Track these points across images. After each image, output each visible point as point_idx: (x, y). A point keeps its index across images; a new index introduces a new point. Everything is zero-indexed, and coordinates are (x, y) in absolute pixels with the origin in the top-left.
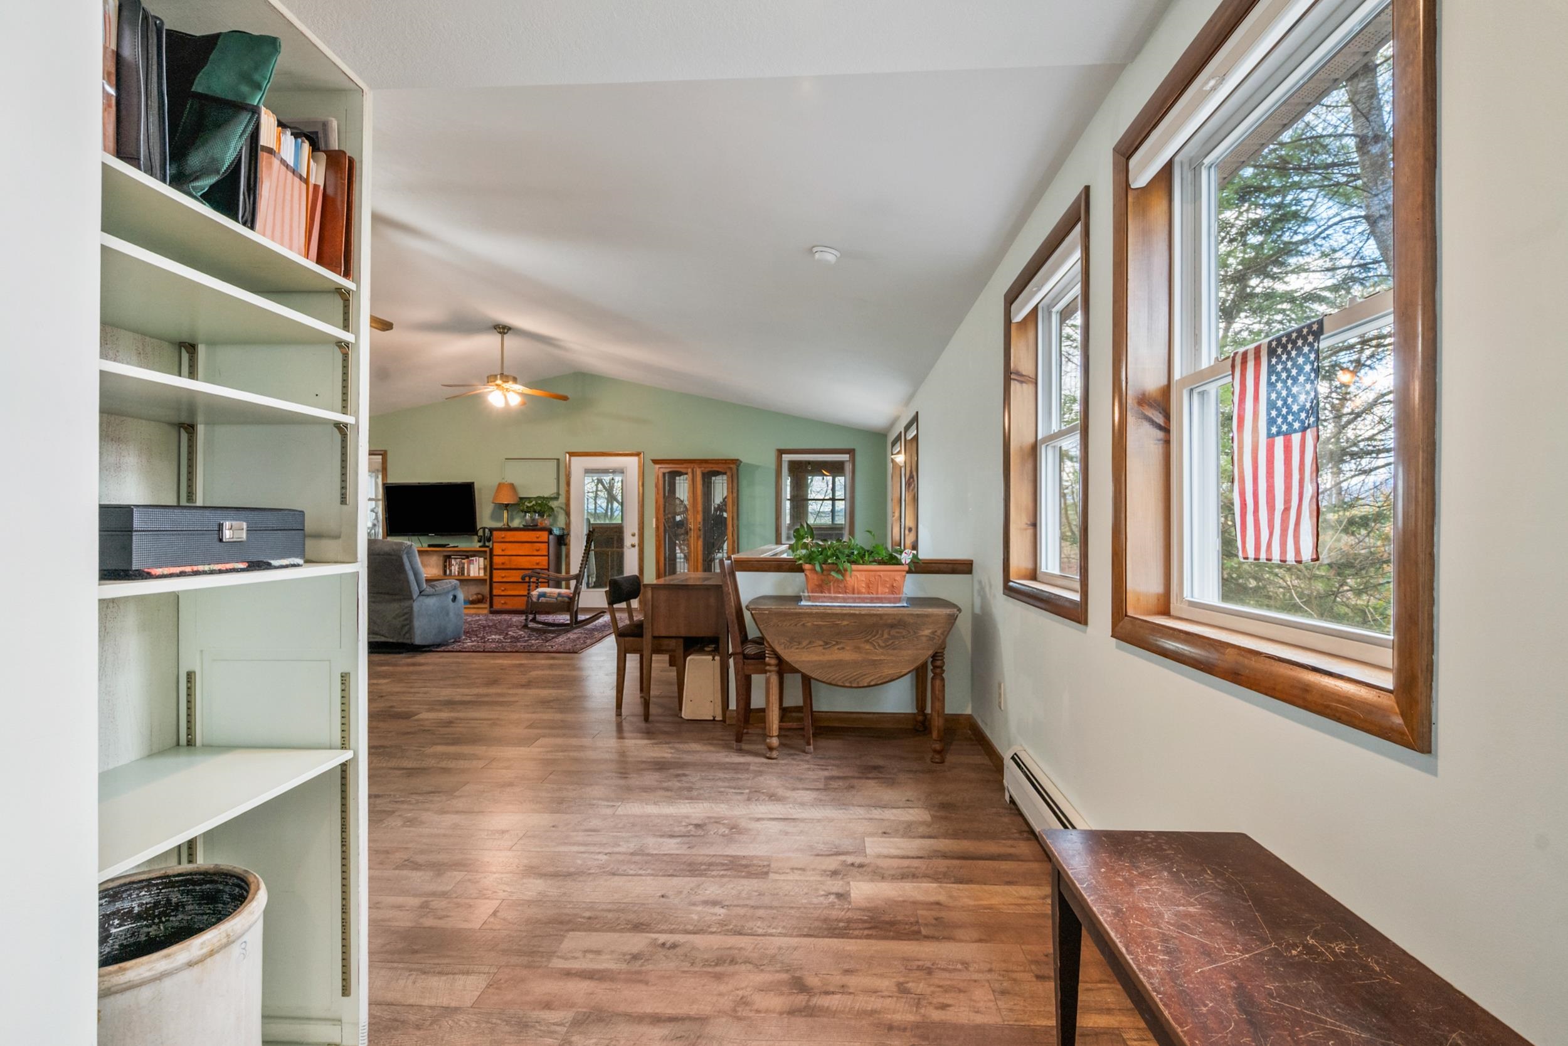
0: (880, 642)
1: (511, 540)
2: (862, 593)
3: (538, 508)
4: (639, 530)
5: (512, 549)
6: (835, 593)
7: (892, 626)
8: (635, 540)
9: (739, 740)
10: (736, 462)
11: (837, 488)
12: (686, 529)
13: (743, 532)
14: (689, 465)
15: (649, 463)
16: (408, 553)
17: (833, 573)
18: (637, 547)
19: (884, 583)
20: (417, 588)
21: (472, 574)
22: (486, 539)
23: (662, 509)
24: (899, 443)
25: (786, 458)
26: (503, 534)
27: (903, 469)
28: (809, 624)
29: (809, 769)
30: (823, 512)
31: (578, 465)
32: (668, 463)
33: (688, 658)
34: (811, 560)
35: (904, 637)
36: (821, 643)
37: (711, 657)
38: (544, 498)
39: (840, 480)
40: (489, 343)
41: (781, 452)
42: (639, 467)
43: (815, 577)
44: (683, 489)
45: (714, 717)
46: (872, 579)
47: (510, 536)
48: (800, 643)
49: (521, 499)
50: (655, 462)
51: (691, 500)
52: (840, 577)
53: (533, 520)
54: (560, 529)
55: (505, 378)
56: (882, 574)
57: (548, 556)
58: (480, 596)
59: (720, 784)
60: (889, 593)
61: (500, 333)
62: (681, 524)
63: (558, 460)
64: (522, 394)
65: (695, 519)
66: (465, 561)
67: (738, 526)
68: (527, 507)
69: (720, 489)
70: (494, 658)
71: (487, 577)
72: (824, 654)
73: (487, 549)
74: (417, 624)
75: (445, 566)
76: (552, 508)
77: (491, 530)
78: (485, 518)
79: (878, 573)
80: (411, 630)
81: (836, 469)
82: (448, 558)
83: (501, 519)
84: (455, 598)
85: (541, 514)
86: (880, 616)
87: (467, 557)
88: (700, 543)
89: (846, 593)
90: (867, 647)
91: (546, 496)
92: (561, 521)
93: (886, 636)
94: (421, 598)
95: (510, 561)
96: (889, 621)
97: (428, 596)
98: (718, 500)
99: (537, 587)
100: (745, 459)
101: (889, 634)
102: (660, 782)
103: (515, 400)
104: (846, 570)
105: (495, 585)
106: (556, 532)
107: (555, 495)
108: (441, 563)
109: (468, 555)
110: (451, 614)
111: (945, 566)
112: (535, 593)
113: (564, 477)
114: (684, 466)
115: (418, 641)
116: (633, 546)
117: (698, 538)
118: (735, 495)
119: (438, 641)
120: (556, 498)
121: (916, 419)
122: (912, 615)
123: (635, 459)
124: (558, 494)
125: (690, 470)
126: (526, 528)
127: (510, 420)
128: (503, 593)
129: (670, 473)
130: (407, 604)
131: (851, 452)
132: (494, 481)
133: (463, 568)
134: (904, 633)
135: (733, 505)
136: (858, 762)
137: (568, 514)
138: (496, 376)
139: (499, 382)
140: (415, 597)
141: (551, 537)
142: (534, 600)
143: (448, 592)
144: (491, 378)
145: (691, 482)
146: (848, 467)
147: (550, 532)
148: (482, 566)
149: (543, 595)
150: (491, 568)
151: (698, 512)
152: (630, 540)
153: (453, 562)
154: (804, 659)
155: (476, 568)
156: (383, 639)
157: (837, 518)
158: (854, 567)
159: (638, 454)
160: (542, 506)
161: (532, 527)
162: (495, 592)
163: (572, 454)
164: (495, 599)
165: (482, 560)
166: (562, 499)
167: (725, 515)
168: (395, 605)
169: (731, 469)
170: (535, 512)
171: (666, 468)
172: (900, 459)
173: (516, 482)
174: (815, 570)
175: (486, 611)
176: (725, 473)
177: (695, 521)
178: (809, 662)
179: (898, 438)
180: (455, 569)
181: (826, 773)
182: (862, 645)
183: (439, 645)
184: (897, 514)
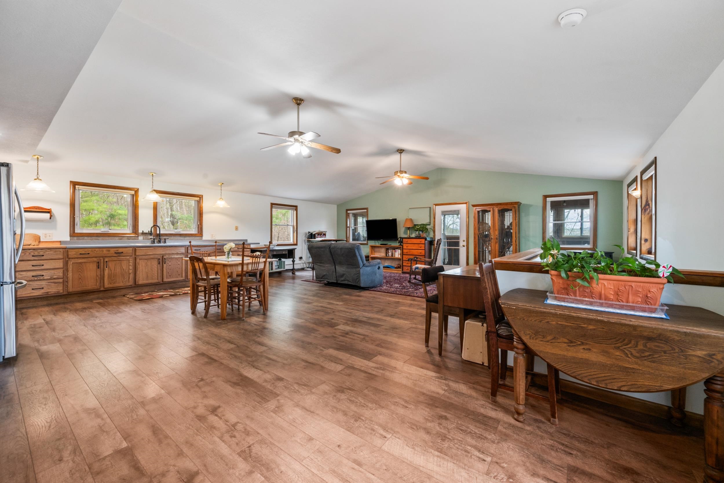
0: (634, 352)
1: (410, 242)
2: (609, 299)
3: (421, 229)
4: (467, 238)
5: (411, 247)
6: (580, 296)
7: (649, 339)
8: (465, 243)
9: (494, 394)
10: (518, 204)
11: (584, 216)
12: (490, 238)
13: (523, 241)
14: (491, 207)
15: (471, 206)
16: (357, 248)
17: (578, 281)
18: (465, 247)
19: (636, 293)
20: (362, 263)
21: (396, 256)
22: (401, 242)
23: (477, 229)
24: (635, 183)
25: (549, 200)
26: (407, 240)
27: (639, 201)
28: (554, 323)
29: (552, 447)
30: (576, 229)
31: (439, 210)
32: (480, 206)
33: (466, 322)
34: (556, 268)
35: (665, 352)
36: (566, 341)
37: (480, 324)
38: (424, 225)
39: (587, 212)
40: (395, 158)
41: (545, 197)
42: (467, 209)
43: (561, 281)
44: (488, 219)
45: (483, 363)
46: (621, 288)
47: (410, 241)
48: (544, 337)
49: (415, 225)
50: (474, 206)
51: (492, 224)
52: (586, 284)
53: (419, 234)
54: (430, 238)
55: (401, 172)
56: (633, 284)
57: (425, 250)
58: (399, 266)
59: (469, 440)
60: (642, 303)
61: (400, 153)
62: (487, 236)
63: (430, 208)
64: (409, 179)
65: (494, 233)
66: (393, 251)
67: (519, 237)
68: (417, 228)
69: (509, 219)
70: (390, 297)
71: (401, 258)
72: (567, 350)
73: (401, 246)
74: (362, 278)
75: (386, 253)
76: (427, 229)
77: (403, 238)
78: (401, 233)
79: (630, 284)
80: (359, 280)
81: (583, 204)
82: (387, 250)
83: (407, 234)
84: (379, 268)
85: (422, 232)
86: (635, 327)
87: (394, 249)
88: (497, 245)
89: (592, 298)
90: (618, 353)
91: (424, 223)
92: (431, 235)
93: (640, 347)
94: (364, 267)
95: (410, 251)
96: (646, 334)
97: (367, 266)
98: (507, 223)
99: (416, 264)
100: (523, 202)
101: (645, 346)
102: (427, 420)
103: (406, 182)
104: (592, 278)
105: (404, 261)
106: (428, 239)
107: (429, 223)
108: (385, 251)
109: (395, 248)
110: (377, 275)
111: (711, 278)
112: (414, 267)
113: (432, 215)
114: (489, 207)
115: (362, 285)
116: (464, 246)
117: (496, 243)
118: (517, 221)
119: (371, 285)
120: (429, 225)
121: (654, 162)
122: (678, 332)
123: (465, 205)
124: (430, 223)
125: (491, 209)
126: (416, 238)
127: (403, 190)
128: (407, 265)
129: (482, 211)
130: (358, 269)
131: (595, 194)
132: (404, 219)
133: (393, 254)
134: (666, 348)
135: (516, 226)
136: (606, 454)
137: (434, 232)
138: (397, 172)
139: (399, 174)
140: (361, 267)
141: (426, 242)
142: (413, 270)
143: (376, 265)
144: (396, 173)
145: (492, 215)
146: (592, 203)
147: (426, 239)
148: (400, 253)
149: (417, 268)
150: (402, 254)
151: (496, 230)
152: (462, 243)
153: (389, 251)
154: (547, 350)
155: (397, 254)
156: (350, 283)
157: (584, 232)
158: (601, 276)
159: (466, 203)
160: (423, 228)
161: (418, 237)
162: (404, 264)
163: (436, 205)
164: (404, 268)
165: (399, 250)
166: (432, 225)
167: (512, 231)
168: (354, 270)
169: (515, 207)
170: (420, 231)
171: (479, 209)
172: (637, 194)
173: (412, 219)
174: (560, 275)
175: (401, 272)
176: (511, 210)
177: (495, 234)
178: (553, 354)
179: (635, 180)
180: (390, 254)
181: (569, 460)
182: (612, 351)
183: (373, 287)
184: (632, 230)
